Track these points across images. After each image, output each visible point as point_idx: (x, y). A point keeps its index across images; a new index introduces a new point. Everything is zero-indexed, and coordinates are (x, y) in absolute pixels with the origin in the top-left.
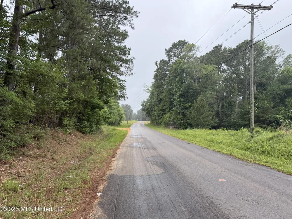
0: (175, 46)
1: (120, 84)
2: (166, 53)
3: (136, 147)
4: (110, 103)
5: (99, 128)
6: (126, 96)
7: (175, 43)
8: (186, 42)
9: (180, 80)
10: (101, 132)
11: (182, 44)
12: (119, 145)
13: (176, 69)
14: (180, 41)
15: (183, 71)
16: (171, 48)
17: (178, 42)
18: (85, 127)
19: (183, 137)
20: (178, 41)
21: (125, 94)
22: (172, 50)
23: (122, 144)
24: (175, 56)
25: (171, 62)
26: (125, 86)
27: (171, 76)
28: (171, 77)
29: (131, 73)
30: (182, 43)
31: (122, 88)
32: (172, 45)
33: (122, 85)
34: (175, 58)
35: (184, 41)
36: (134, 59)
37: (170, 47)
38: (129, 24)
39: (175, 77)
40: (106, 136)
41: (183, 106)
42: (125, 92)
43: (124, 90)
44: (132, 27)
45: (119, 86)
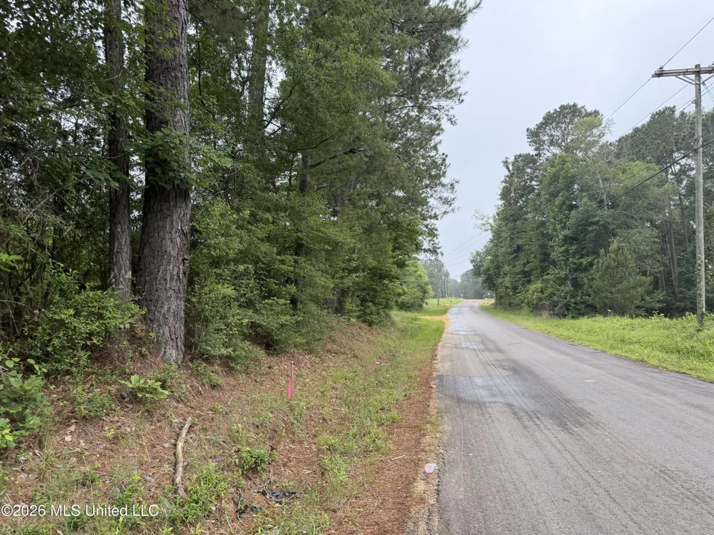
0: (549, 119)
1: (427, 227)
2: (528, 138)
3: (467, 348)
4: (407, 266)
5: (388, 316)
6: (439, 251)
7: (552, 112)
8: (579, 106)
9: (564, 203)
10: (393, 324)
11: (567, 113)
12: (436, 345)
13: (555, 177)
14: (562, 107)
15: (571, 181)
16: (542, 124)
17: (558, 109)
18: (371, 313)
19: (566, 333)
20: (560, 108)
21: (438, 246)
22: (545, 128)
23: (440, 345)
24: (552, 143)
25: (543, 159)
26: (436, 230)
27: (543, 193)
28: (544, 195)
29: (451, 208)
30: (569, 112)
31: (431, 235)
32: (544, 119)
33: (429, 227)
34: (552, 148)
35: (575, 105)
36: (457, 182)
37: (538, 123)
38: (446, 118)
39: (554, 195)
40: (403, 332)
41: (572, 262)
42: (436, 241)
43: (435, 239)
44: (451, 122)
45: (425, 229)
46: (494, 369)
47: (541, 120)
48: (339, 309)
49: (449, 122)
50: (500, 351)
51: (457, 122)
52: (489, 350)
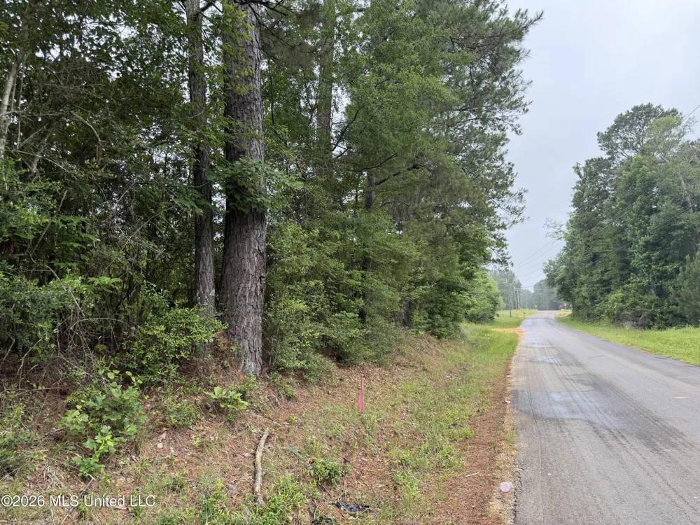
0: (621, 122)
1: (495, 237)
2: (600, 142)
3: (543, 362)
4: (475, 277)
5: (456, 327)
6: (508, 261)
7: (624, 114)
8: (654, 106)
9: (642, 208)
10: (463, 336)
11: (642, 115)
12: (509, 358)
13: (631, 181)
14: (636, 109)
15: (650, 183)
16: (614, 127)
17: (631, 111)
18: (439, 326)
19: (652, 345)
20: (633, 110)
21: (507, 256)
22: (617, 132)
23: (514, 357)
24: (626, 146)
25: (616, 163)
26: (505, 240)
27: (618, 199)
28: (619, 201)
29: (520, 217)
30: (644, 113)
31: (500, 245)
32: (616, 121)
33: (497, 237)
34: (626, 151)
35: (649, 106)
36: (525, 191)
37: (610, 126)
38: (510, 128)
39: (632, 199)
40: (474, 344)
41: (655, 270)
42: (506, 251)
43: (504, 249)
44: (516, 132)
45: (493, 239)
46: (574, 384)
47: (613, 123)
48: (407, 322)
49: (514, 132)
50: (579, 364)
51: (522, 131)
52: (567, 364)
